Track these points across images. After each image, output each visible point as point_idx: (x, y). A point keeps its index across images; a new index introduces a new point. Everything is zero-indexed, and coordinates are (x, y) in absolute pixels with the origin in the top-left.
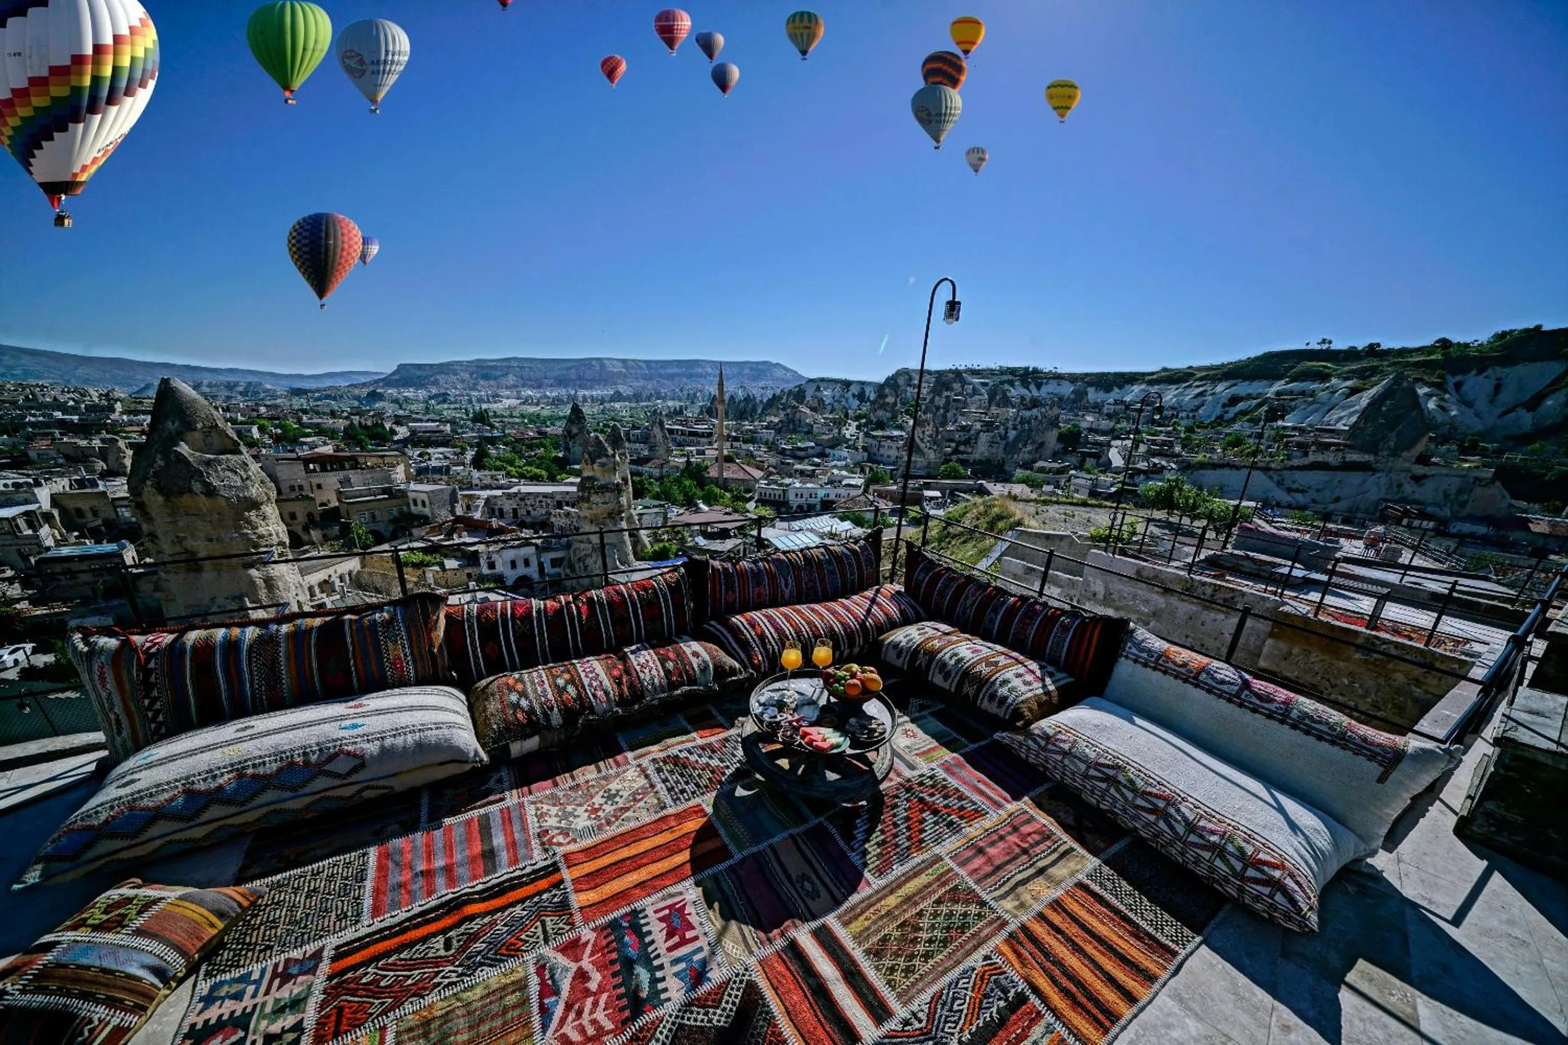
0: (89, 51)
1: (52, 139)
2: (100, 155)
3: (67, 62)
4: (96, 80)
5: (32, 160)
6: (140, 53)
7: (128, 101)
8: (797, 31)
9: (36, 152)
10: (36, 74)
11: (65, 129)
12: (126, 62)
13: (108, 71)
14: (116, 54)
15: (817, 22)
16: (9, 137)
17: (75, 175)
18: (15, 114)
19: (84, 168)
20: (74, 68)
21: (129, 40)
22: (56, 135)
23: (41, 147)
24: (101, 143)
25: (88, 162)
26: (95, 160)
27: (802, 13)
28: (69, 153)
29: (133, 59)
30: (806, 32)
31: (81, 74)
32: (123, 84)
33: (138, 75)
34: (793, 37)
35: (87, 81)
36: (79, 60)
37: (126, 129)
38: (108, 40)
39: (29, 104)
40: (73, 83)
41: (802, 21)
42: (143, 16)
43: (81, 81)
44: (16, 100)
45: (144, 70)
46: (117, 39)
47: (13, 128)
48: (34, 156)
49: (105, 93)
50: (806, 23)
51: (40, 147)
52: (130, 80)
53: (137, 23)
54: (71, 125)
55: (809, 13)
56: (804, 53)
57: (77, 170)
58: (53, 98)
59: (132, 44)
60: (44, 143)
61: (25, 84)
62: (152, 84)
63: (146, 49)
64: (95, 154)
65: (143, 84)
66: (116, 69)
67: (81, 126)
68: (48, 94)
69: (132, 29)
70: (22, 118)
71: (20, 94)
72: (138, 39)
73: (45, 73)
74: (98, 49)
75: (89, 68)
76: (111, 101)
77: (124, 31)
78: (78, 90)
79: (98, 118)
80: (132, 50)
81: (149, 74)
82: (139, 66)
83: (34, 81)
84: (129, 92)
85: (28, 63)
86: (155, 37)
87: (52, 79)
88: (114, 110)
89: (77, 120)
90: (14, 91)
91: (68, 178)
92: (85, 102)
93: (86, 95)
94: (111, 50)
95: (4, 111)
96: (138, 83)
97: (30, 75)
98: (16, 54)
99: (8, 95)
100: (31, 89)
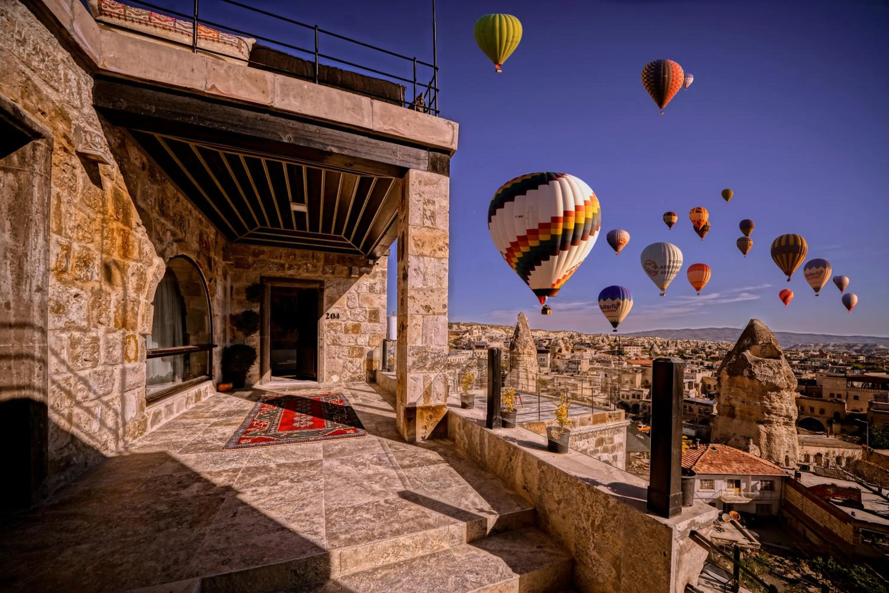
0: (561, 214)
6: (590, 216)
7: (584, 243)
10: (531, 227)
11: (547, 259)
12: (582, 221)
14: (576, 216)
16: (516, 264)
17: (554, 285)
23: (534, 269)
29: (586, 219)
31: (556, 227)
33: (589, 228)
36: (555, 220)
38: (572, 208)
42: (592, 195)
44: (519, 242)
46: (577, 208)
47: (518, 258)
52: (584, 231)
53: (588, 199)
54: (551, 257)
57: (554, 282)
58: (541, 241)
60: (536, 267)
62: (597, 233)
63: (593, 214)
64: (565, 273)
65: (592, 233)
66: (576, 225)
67: (557, 257)
70: (523, 253)
73: (536, 227)
74: (567, 213)
75: (561, 225)
81: (595, 227)
88: (575, 248)
90: (518, 237)
91: (549, 287)
92: (559, 244)
93: (560, 239)
94: (574, 215)
95: (513, 248)
96: (589, 232)
97: (528, 228)
98: (519, 217)
99: (515, 240)
100: (529, 236)
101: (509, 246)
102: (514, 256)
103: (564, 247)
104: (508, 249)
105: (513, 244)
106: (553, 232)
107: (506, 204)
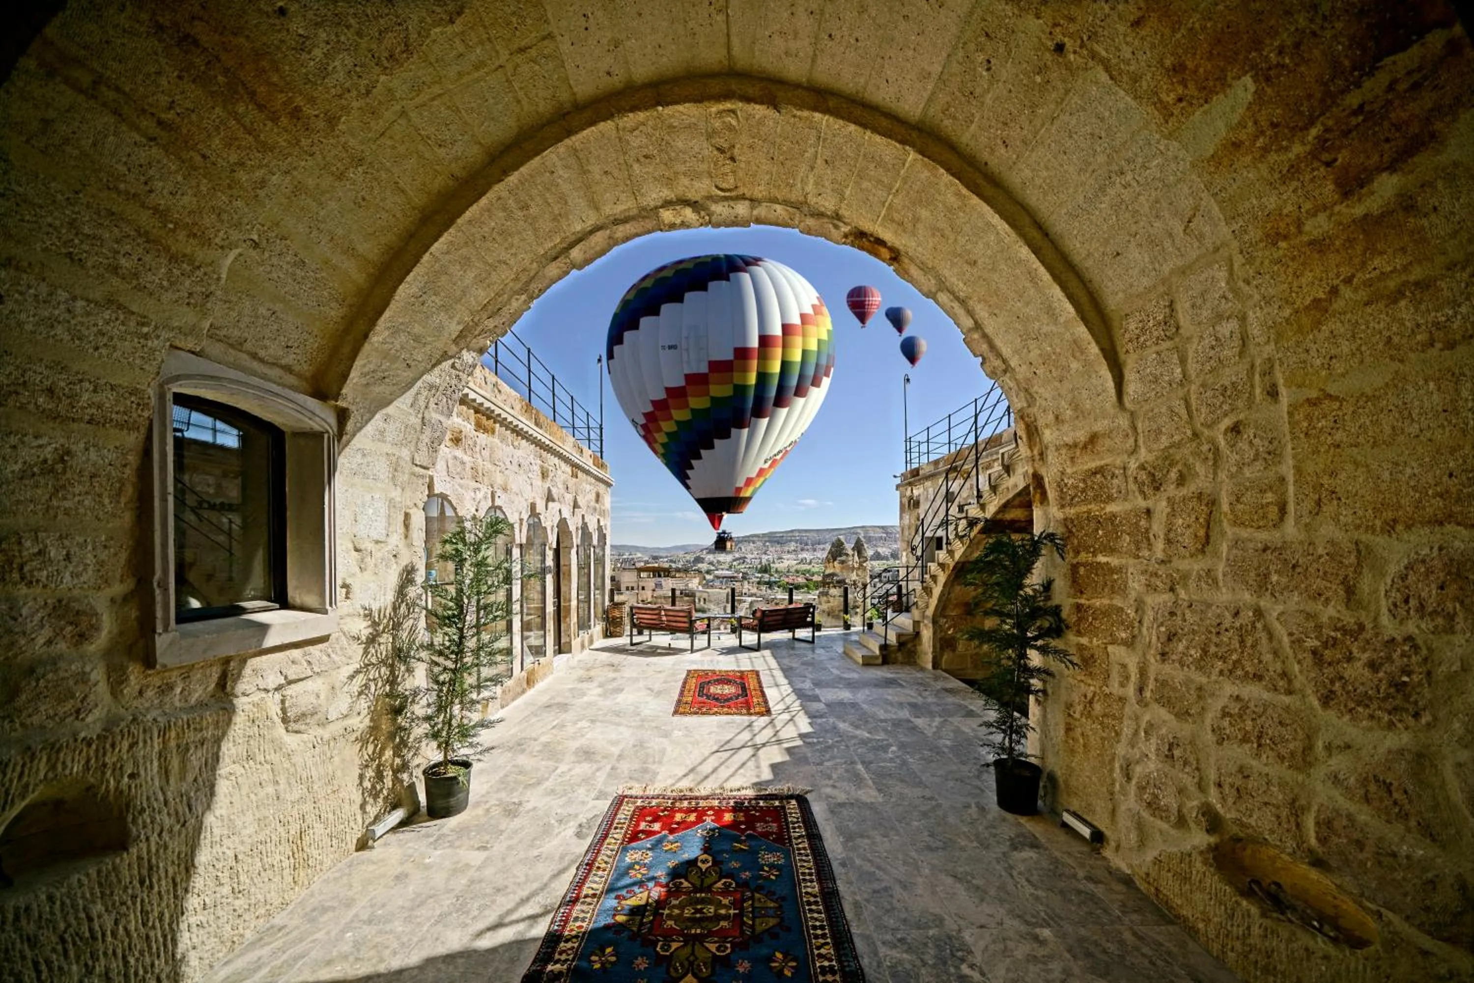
1: (711, 447)
2: (767, 466)
3: (729, 356)
4: (763, 377)
5: (689, 472)
9: (694, 462)
18: (669, 418)
19: (749, 481)
20: (737, 364)
21: (800, 330)
22: (717, 442)
24: (768, 452)
25: (753, 475)
26: (761, 471)
28: (732, 464)
32: (794, 382)
37: (796, 436)
40: (737, 381)
43: (745, 378)
45: (817, 365)
48: (692, 468)
49: (773, 392)
51: (699, 457)
59: (804, 335)
61: (680, 382)
68: (707, 393)
69: (803, 317)
71: (676, 394)
72: (811, 329)
76: (780, 401)
77: (796, 320)
78: (741, 390)
79: (765, 422)
80: (804, 343)
82: (812, 361)
84: (800, 391)
85: (685, 358)
86: (830, 326)
87: (713, 377)
89: (741, 426)
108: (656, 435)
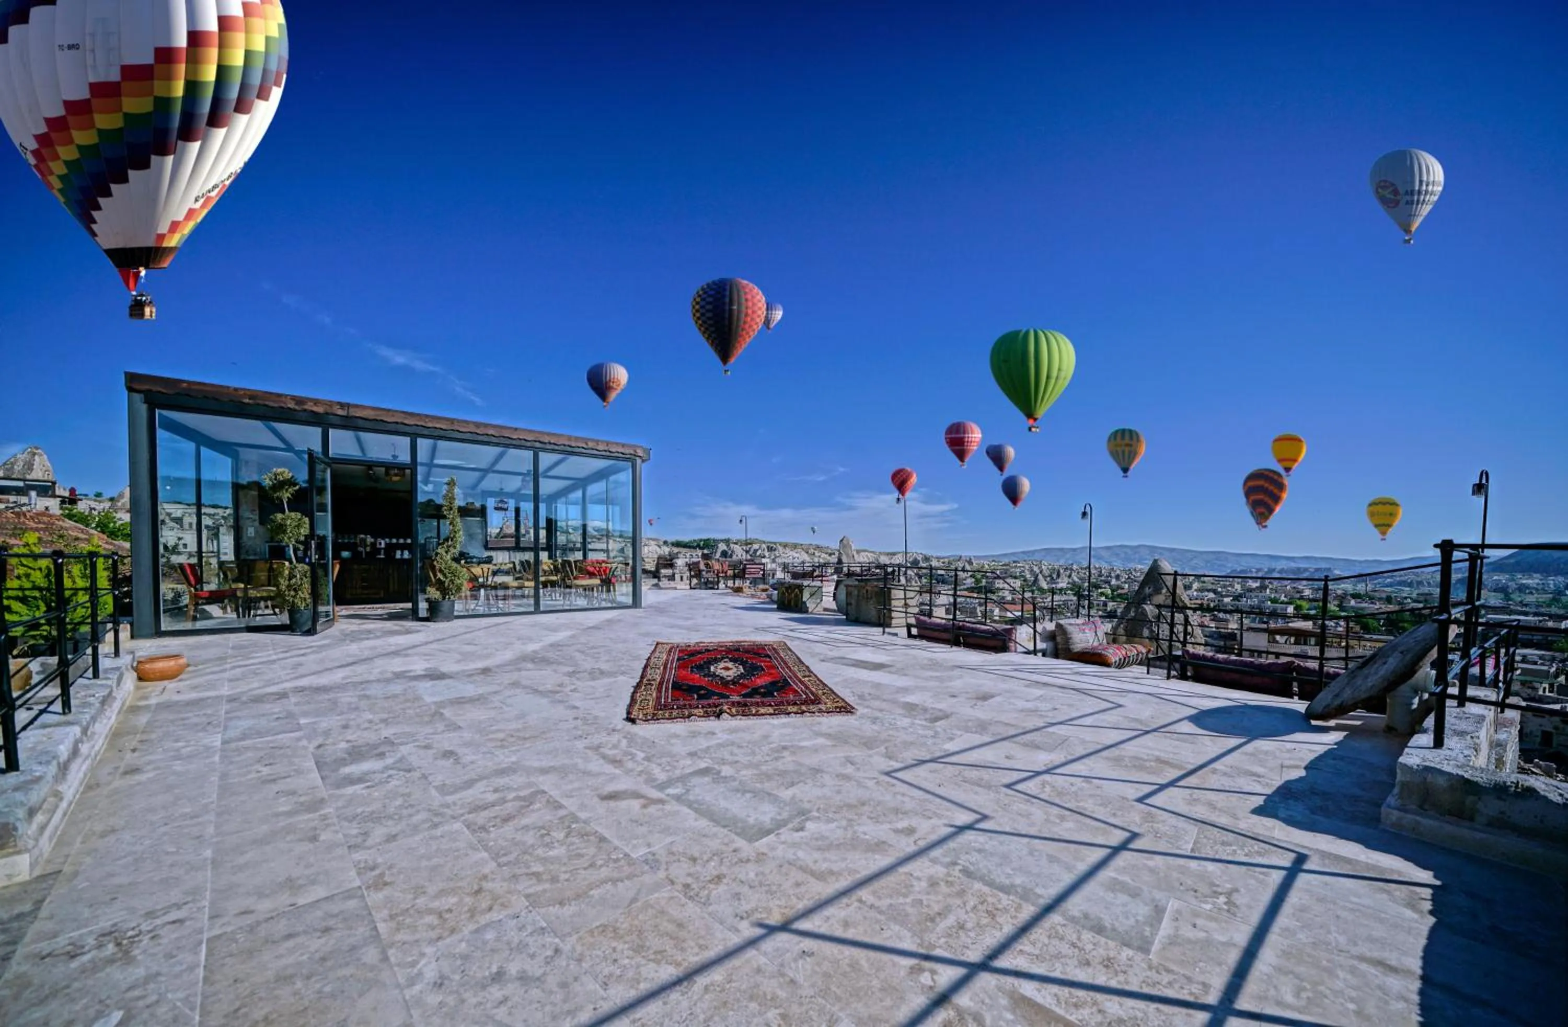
0: (182, 41)
1: (125, 180)
2: (198, 205)
3: (148, 58)
4: (193, 87)
5: (95, 214)
6: (259, 46)
7: (242, 120)
8: (1119, 449)
9: (102, 201)
10: (102, 78)
11: (145, 165)
12: (237, 59)
13: (210, 74)
14: (222, 46)
15: (1138, 440)
16: (62, 178)
17: (161, 237)
18: (70, 141)
19: (175, 226)
20: (159, 69)
21: (242, 25)
22: (131, 173)
23: (108, 194)
24: (197, 190)
25: (181, 218)
26: (191, 213)
27: (1123, 431)
28: (151, 202)
29: (248, 54)
30: (1127, 449)
31: (169, 77)
32: (233, 93)
33: (256, 79)
34: (1115, 455)
35: (179, 89)
36: (166, 55)
37: (237, 165)
38: (211, 25)
39: (91, 125)
40: (158, 92)
41: (1123, 438)
43: (169, 89)
44: (70, 119)
45: (265, 72)
46: (224, 22)
47: (66, 163)
48: (98, 208)
49: (205, 107)
50: (1127, 441)
52: (244, 87)
54: (154, 159)
55: (1130, 431)
56: (1125, 470)
57: (163, 228)
58: (127, 116)
59: (247, 31)
60: (114, 187)
61: (83, 94)
62: (276, 93)
63: (268, 39)
64: (190, 204)
65: (263, 94)
66: (222, 70)
67: (170, 159)
68: (119, 109)
69: (246, 6)
70: (80, 148)
71: (78, 109)
72: (256, 22)
73: (114, 76)
74: (196, 38)
75: (182, 68)
76: (216, 119)
77: (237, 11)
78: (164, 103)
79: (195, 147)
80: (247, 40)
81: (272, 78)
82: (259, 64)
83: (98, 89)
84: (242, 106)
85: (90, 61)
86: (281, 19)
87: (126, 86)
88: (219, 134)
89: (164, 151)
90: (68, 104)
91: (151, 243)
92: (176, 123)
93: (178, 109)
94: (216, 40)
95: (54, 135)
96: (255, 92)
97: (92, 79)
98: (71, 47)
99: (58, 111)
100: (95, 102)
101: (43, 129)
102: (56, 157)
103: (188, 133)
104: (38, 138)
105: (54, 124)
106: (159, 89)
107: (36, 13)
108: (52, 165)
